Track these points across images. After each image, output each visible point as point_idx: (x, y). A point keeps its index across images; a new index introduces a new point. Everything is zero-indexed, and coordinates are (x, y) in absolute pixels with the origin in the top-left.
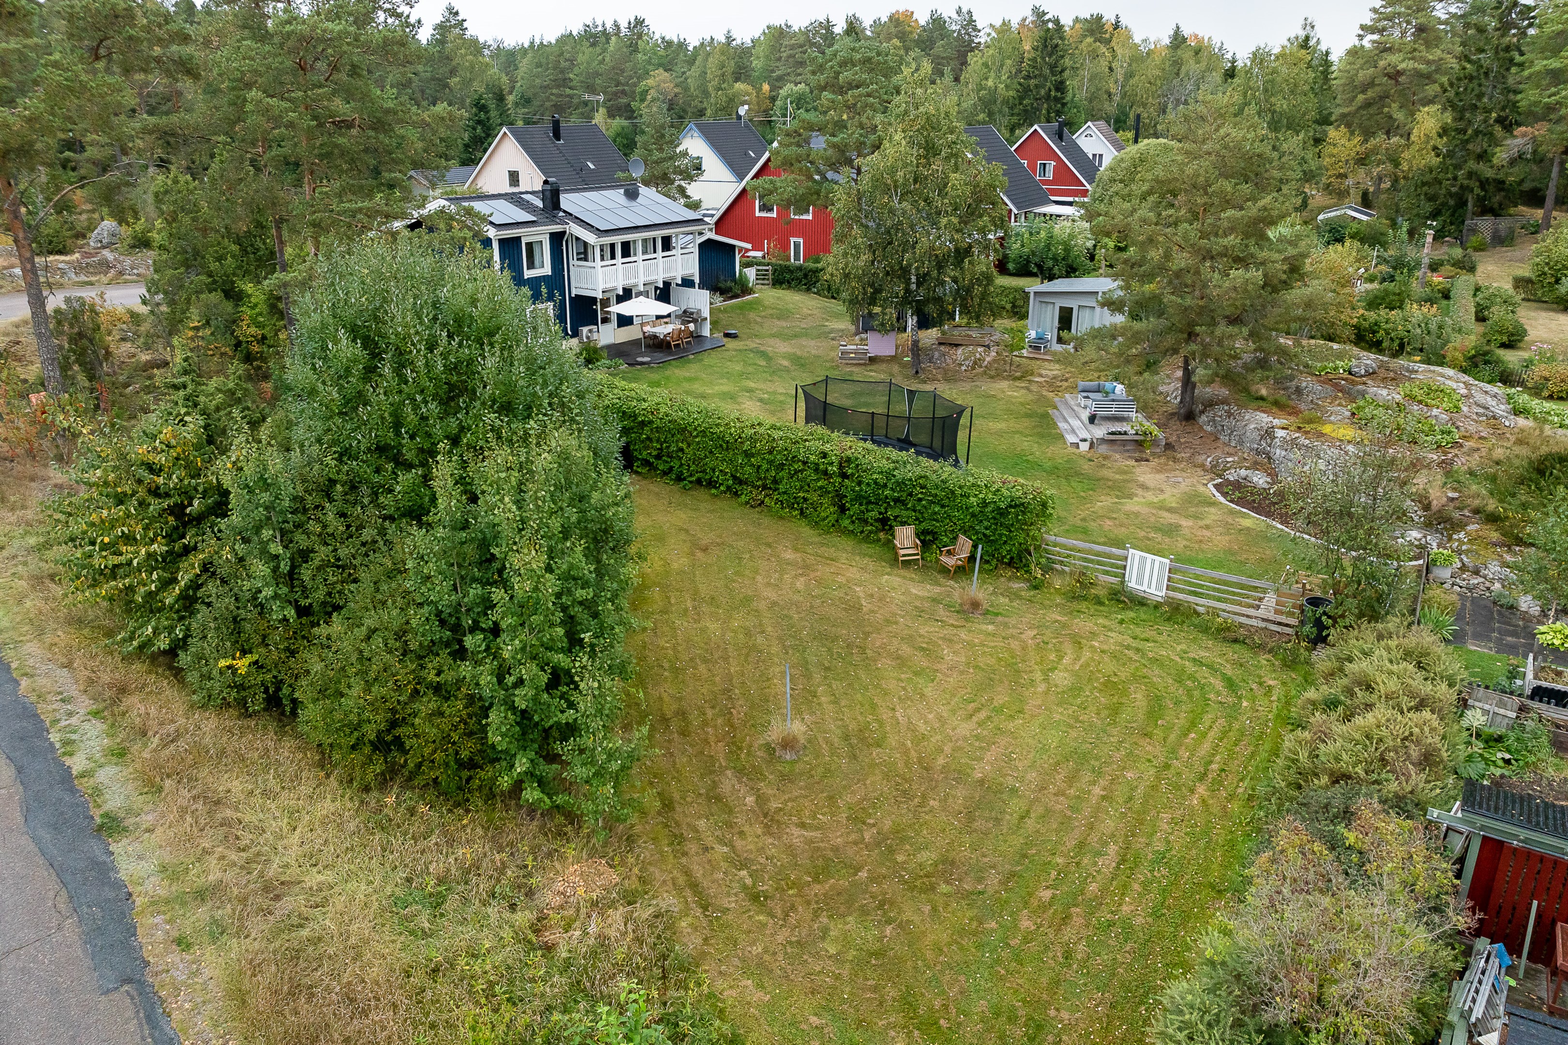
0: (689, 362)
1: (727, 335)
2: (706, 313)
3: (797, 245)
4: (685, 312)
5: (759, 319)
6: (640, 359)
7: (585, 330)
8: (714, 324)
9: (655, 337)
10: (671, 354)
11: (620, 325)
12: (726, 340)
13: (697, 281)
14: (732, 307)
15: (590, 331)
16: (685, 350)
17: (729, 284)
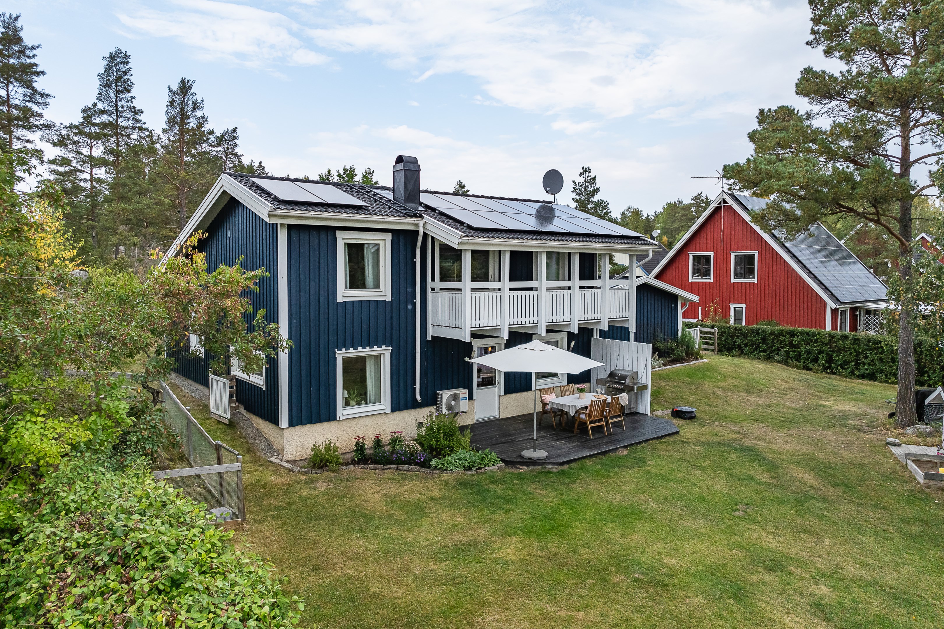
0: (619, 464)
1: (678, 414)
2: (646, 378)
3: (737, 312)
4: (612, 375)
5: (719, 392)
6: (528, 453)
7: (445, 395)
8: (655, 394)
9: (561, 413)
10: (584, 446)
11: (508, 391)
12: (677, 422)
13: (633, 329)
14: (678, 373)
15: (455, 397)
16: (612, 438)
17: (671, 344)
